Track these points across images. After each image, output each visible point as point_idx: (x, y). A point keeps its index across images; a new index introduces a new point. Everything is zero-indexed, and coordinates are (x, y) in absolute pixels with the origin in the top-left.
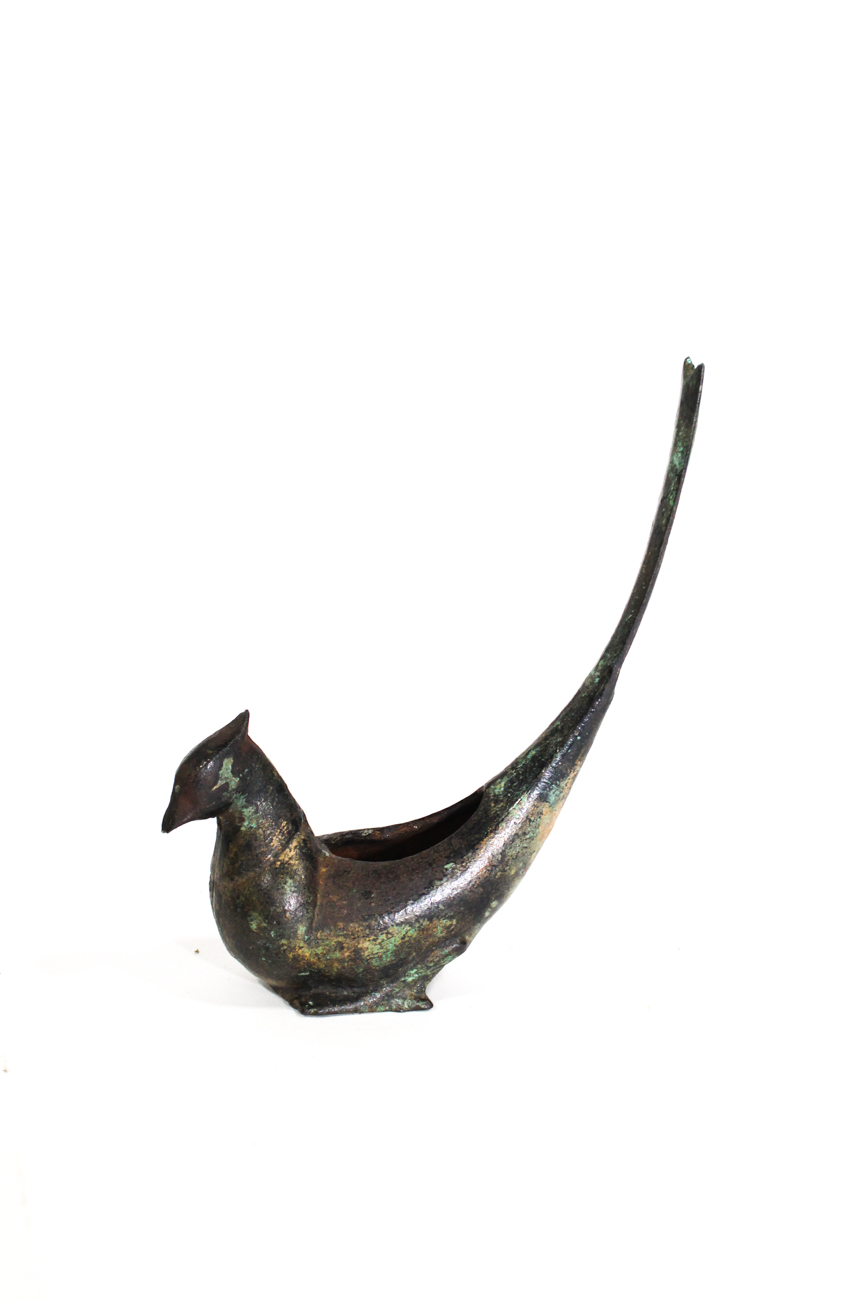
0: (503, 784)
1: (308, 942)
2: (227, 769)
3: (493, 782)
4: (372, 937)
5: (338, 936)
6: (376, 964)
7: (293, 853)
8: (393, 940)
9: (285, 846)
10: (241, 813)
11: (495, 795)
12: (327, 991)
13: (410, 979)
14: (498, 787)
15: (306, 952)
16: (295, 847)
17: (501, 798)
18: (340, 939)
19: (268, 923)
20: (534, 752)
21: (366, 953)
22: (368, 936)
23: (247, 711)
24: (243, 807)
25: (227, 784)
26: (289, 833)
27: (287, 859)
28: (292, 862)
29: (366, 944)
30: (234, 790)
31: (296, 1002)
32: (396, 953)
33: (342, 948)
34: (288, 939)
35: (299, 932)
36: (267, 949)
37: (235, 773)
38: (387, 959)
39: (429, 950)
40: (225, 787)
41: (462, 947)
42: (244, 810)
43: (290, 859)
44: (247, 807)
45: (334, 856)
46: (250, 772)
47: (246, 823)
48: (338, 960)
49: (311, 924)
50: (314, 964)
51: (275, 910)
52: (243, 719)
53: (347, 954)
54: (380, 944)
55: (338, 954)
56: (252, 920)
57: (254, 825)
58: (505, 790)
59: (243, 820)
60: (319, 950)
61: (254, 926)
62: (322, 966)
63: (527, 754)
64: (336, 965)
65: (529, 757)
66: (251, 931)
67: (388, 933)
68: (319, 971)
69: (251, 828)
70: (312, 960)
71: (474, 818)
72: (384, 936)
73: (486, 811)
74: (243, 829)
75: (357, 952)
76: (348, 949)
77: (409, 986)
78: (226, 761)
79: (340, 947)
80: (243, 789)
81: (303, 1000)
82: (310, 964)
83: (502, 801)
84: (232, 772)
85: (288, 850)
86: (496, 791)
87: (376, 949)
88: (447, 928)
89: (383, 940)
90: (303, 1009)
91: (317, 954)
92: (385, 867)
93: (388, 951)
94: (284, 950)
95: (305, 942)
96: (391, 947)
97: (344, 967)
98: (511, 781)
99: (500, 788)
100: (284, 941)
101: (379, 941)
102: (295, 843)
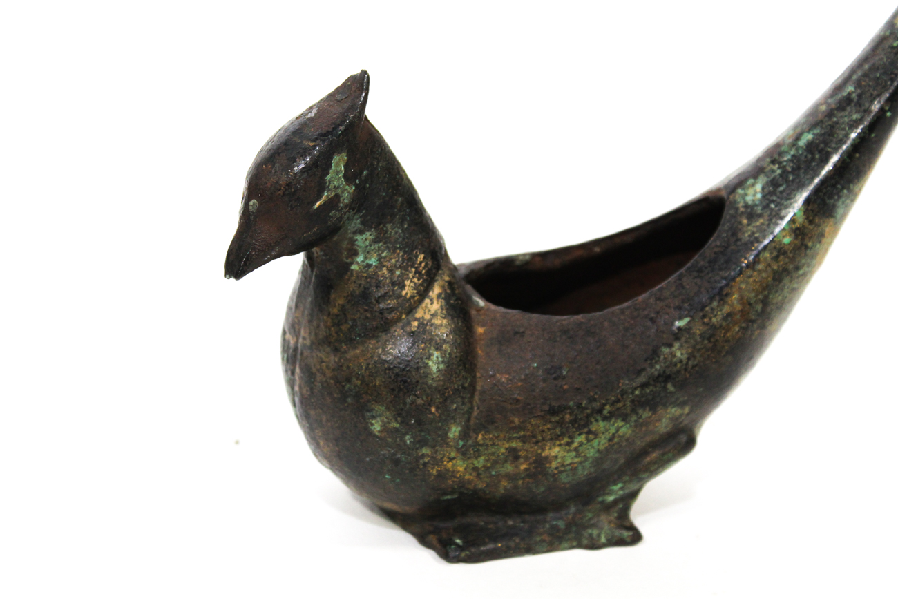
0: (758, 187)
1: (464, 453)
2: (338, 172)
3: (740, 182)
4: (566, 440)
5: (510, 439)
6: (566, 481)
7: (436, 306)
8: (595, 443)
9: (423, 294)
10: (352, 242)
11: (746, 206)
12: (480, 520)
13: (611, 498)
14: (751, 191)
15: (460, 466)
16: (439, 296)
17: (759, 210)
18: (514, 445)
19: (401, 423)
20: (808, 137)
21: (554, 464)
22: (558, 437)
23: (364, 73)
24: (355, 233)
25: (337, 196)
26: (428, 273)
27: (427, 317)
28: (437, 321)
29: (556, 451)
30: (346, 206)
31: (432, 538)
32: (598, 462)
33: (517, 458)
34: (433, 447)
35: (451, 435)
36: (397, 462)
37: (349, 178)
38: (583, 473)
39: (644, 452)
40: (333, 203)
41: (688, 444)
42: (359, 237)
43: (434, 315)
44: (361, 232)
45: (493, 307)
46: (370, 175)
47: (360, 259)
48: (508, 477)
49: (468, 420)
50: (469, 482)
51: (413, 403)
52: (358, 86)
53: (523, 467)
54: (576, 449)
55: (509, 468)
56: (374, 417)
57: (373, 261)
58: (764, 197)
59: (356, 254)
60: (480, 462)
61: (376, 427)
62: (481, 485)
63: (798, 138)
64: (504, 483)
65: (802, 143)
66: (371, 434)
67: (589, 432)
68: (475, 492)
69: (369, 266)
70: (467, 477)
71: (714, 243)
72: (582, 438)
73: (735, 232)
74: (354, 267)
75: (541, 462)
76: (526, 458)
77: (608, 508)
78: (336, 158)
79: (514, 455)
80: (359, 203)
81: (444, 536)
82: (462, 483)
83: (760, 216)
84: (345, 176)
85: (427, 301)
86: (749, 199)
87: (569, 458)
88: (675, 419)
89: (581, 444)
90: (448, 552)
91: (475, 469)
92: (580, 325)
93: (586, 458)
94: (425, 464)
95: (458, 450)
96: (591, 453)
97: (516, 487)
98: (774, 183)
99: (754, 193)
100: (425, 451)
101: (575, 445)
102: (436, 290)
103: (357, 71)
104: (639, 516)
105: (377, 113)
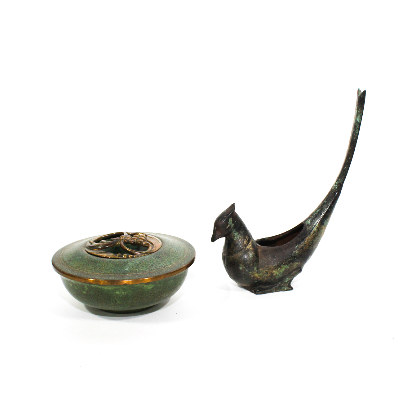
0: (310, 221)
1: (258, 273)
2: (231, 221)
3: (306, 220)
4: (277, 269)
5: (266, 269)
6: (277, 277)
7: (250, 246)
8: (282, 269)
9: (248, 243)
10: (234, 235)
11: (308, 224)
12: (262, 287)
13: (286, 281)
14: (308, 222)
15: (257, 275)
16: (251, 244)
17: (310, 225)
18: (267, 271)
19: (245, 267)
20: (318, 211)
21: (275, 274)
22: (275, 269)
23: (234, 203)
24: (234, 233)
25: (231, 226)
26: (248, 240)
27: (249, 248)
28: (251, 248)
29: (275, 271)
30: (232, 228)
31: (253, 291)
32: (283, 273)
33: (267, 273)
34: (252, 272)
35: (255, 269)
36: (245, 275)
37: (233, 222)
38: (280, 276)
39: (292, 272)
40: (230, 227)
41: (300, 270)
42: (235, 234)
43: (250, 247)
44: (235, 233)
45: (261, 246)
46: (236, 222)
47: (236, 238)
48: (266, 277)
49: (258, 267)
50: (259, 278)
51: (247, 263)
52: (233, 206)
53: (269, 275)
54: (279, 271)
55: (266, 275)
56: (240, 267)
57: (238, 238)
58: (311, 222)
59: (235, 237)
60: (261, 274)
61: (241, 268)
62: (261, 279)
63: (316, 211)
64: (266, 278)
65: (317, 212)
66: (240, 270)
67: (281, 268)
68: (260, 280)
69: (237, 239)
70: (259, 277)
71: (302, 232)
72: (279, 269)
73: (306, 229)
74: (235, 239)
75: (272, 274)
76: (269, 273)
77: (286, 283)
78: (230, 219)
79: (267, 272)
80: (234, 227)
81: (255, 290)
82: (258, 279)
83: (310, 226)
84: (232, 222)
85: (249, 245)
86: (308, 223)
87: (277, 273)
88: (297, 265)
89: (279, 270)
90: (256, 293)
91: (260, 276)
93: (281, 273)
94: (250, 275)
95: (256, 272)
96: (282, 272)
97: (268, 279)
98: (312, 220)
99: (309, 222)
100: (250, 272)
101: (278, 270)
102: (250, 243)
103: (233, 203)
104: (292, 284)
105: (237, 210)
